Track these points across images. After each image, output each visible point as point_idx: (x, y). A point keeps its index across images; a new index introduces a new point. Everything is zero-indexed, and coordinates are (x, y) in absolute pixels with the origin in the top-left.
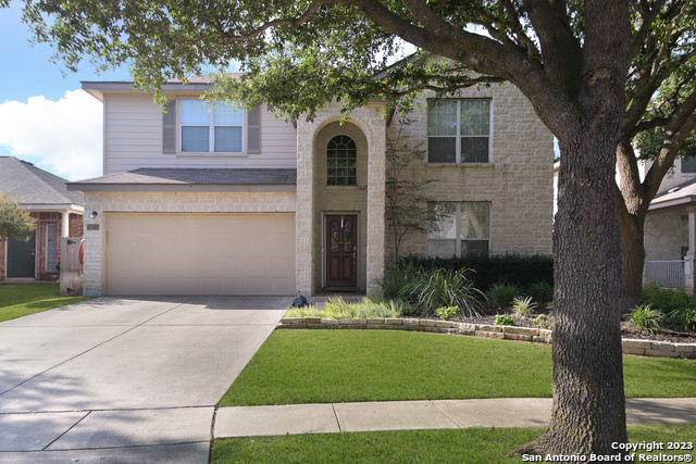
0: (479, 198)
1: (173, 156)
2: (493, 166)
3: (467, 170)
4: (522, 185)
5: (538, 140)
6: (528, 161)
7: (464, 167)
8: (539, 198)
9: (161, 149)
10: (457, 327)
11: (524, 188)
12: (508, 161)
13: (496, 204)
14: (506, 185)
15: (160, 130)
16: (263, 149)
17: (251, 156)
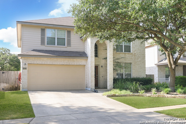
0: (129, 62)
1: (44, 46)
2: (132, 54)
3: (126, 54)
4: (138, 59)
5: (142, 47)
6: (140, 52)
7: (125, 54)
8: (142, 62)
9: (40, 44)
10: (146, 95)
11: (139, 60)
12: (135, 52)
13: (133, 64)
14: (135, 59)
15: (40, 38)
16: (72, 45)
17: (68, 47)
